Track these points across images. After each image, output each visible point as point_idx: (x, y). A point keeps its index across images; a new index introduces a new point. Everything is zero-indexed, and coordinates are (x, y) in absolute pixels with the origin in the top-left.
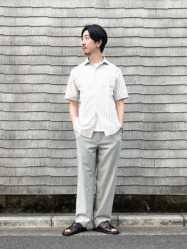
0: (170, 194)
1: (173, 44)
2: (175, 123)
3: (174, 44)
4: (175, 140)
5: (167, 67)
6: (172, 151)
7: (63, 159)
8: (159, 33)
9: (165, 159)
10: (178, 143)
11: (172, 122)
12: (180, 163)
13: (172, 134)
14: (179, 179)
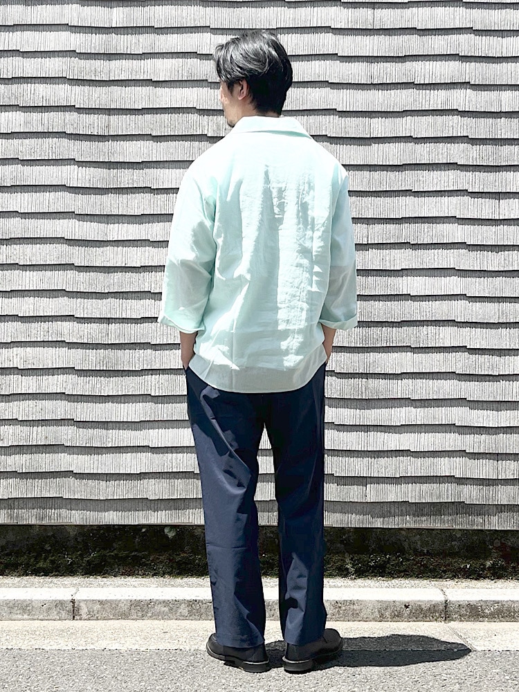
0: (413, 526)
1: (421, 101)
3: (424, 103)
4: (426, 373)
6: (418, 404)
8: (382, 71)
9: (398, 426)
11: (418, 323)
12: (441, 437)
14: (438, 483)
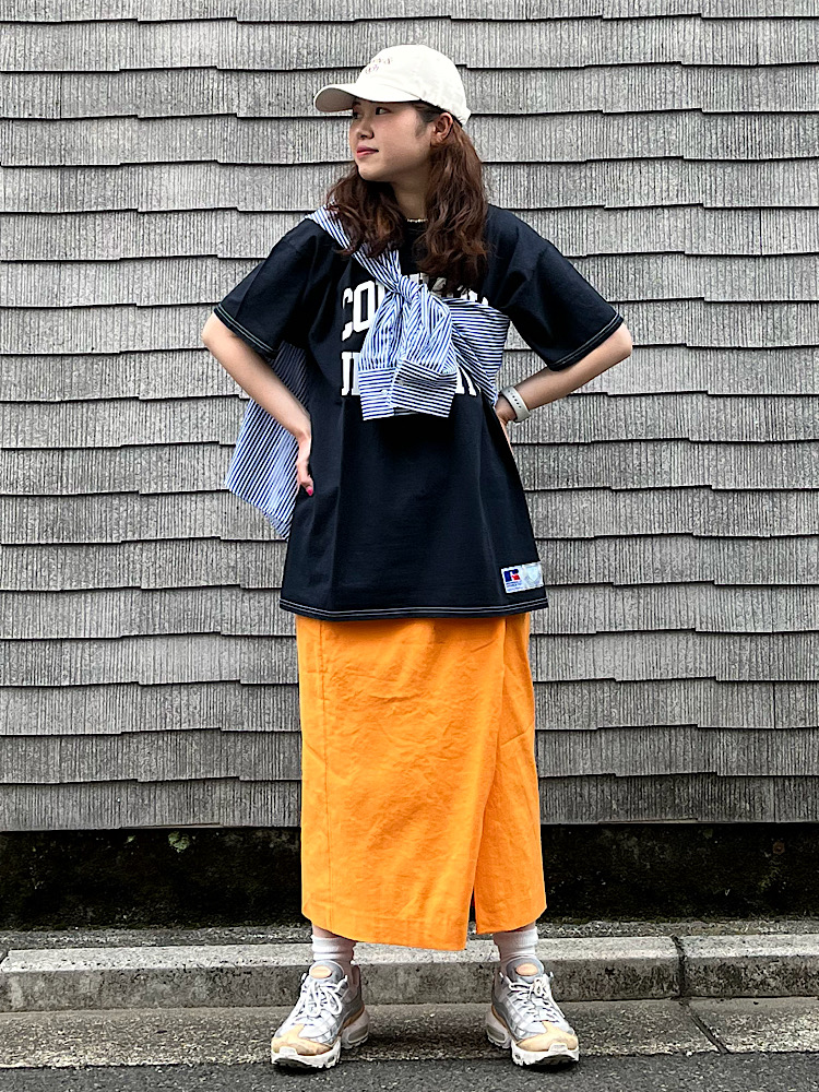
0: (623, 820)
1: (615, 49)
2: (635, 450)
3: (620, 53)
4: (640, 536)
5: (589, 165)
6: (628, 593)
7: (67, 644)
9: (592, 635)
10: (653, 554)
11: (622, 445)
12: (669, 654)
13: (622, 504)
14: (667, 739)
